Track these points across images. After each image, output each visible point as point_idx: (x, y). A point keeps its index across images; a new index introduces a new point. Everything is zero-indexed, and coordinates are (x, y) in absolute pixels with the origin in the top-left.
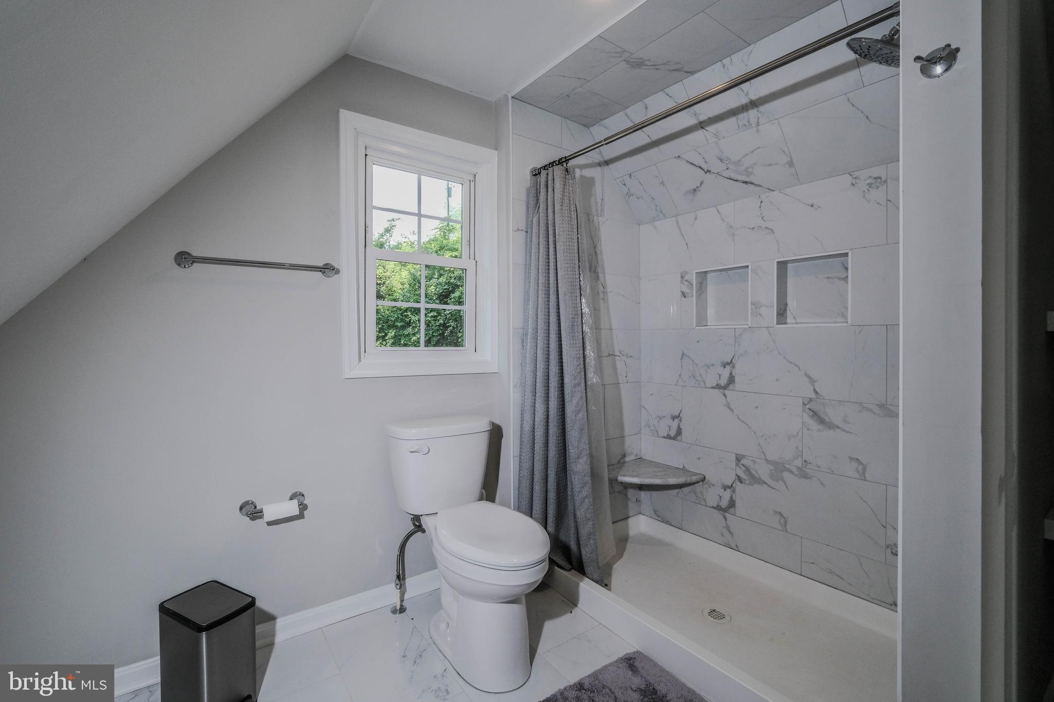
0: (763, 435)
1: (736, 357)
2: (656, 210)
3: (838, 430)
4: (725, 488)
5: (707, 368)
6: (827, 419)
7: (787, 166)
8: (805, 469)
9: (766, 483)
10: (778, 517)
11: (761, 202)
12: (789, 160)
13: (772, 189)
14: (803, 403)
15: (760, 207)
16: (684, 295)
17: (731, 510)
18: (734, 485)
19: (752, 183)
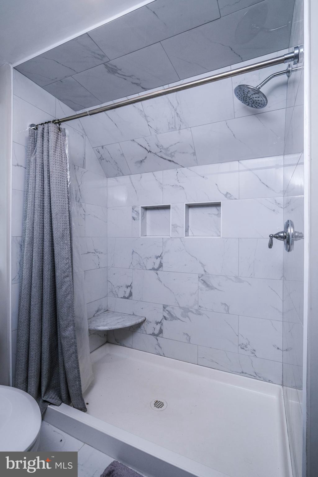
0: (178, 294)
1: (163, 253)
2: (118, 170)
3: (215, 290)
4: (157, 323)
5: (147, 259)
6: (210, 285)
7: (192, 155)
8: (200, 310)
9: (179, 319)
10: (186, 336)
11: (177, 172)
12: (194, 151)
13: (183, 166)
14: (199, 277)
15: (177, 175)
16: (134, 219)
17: (161, 335)
18: (162, 322)
19: (173, 162)
